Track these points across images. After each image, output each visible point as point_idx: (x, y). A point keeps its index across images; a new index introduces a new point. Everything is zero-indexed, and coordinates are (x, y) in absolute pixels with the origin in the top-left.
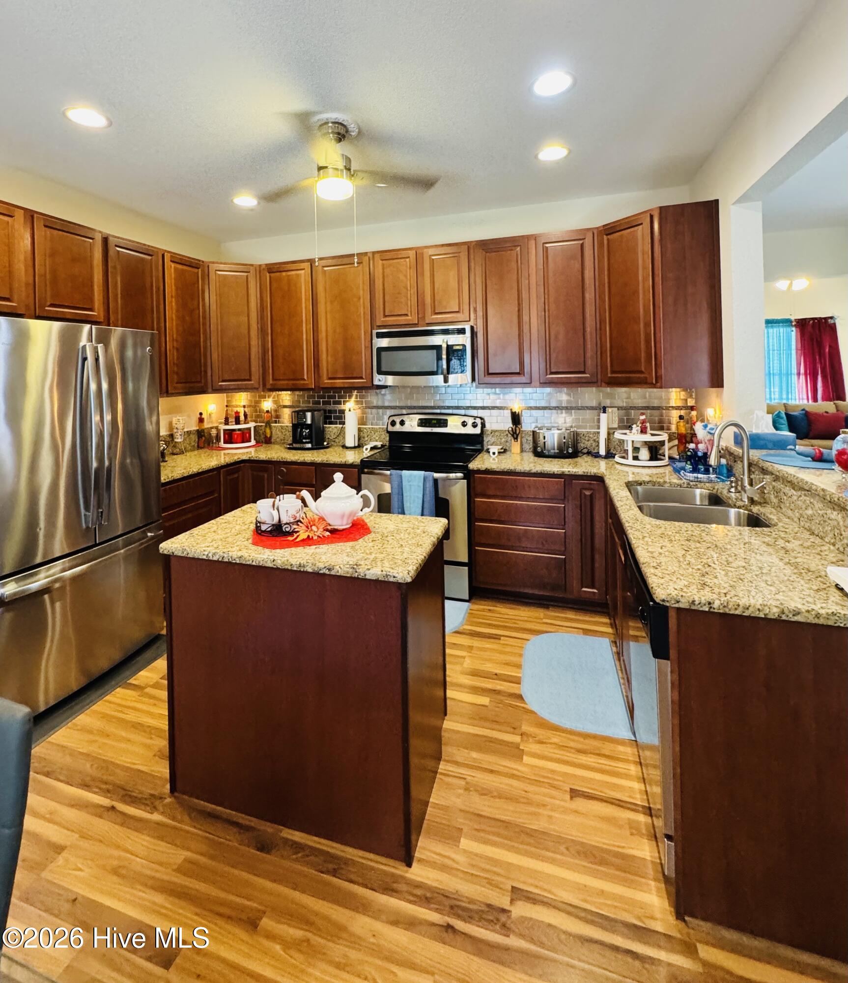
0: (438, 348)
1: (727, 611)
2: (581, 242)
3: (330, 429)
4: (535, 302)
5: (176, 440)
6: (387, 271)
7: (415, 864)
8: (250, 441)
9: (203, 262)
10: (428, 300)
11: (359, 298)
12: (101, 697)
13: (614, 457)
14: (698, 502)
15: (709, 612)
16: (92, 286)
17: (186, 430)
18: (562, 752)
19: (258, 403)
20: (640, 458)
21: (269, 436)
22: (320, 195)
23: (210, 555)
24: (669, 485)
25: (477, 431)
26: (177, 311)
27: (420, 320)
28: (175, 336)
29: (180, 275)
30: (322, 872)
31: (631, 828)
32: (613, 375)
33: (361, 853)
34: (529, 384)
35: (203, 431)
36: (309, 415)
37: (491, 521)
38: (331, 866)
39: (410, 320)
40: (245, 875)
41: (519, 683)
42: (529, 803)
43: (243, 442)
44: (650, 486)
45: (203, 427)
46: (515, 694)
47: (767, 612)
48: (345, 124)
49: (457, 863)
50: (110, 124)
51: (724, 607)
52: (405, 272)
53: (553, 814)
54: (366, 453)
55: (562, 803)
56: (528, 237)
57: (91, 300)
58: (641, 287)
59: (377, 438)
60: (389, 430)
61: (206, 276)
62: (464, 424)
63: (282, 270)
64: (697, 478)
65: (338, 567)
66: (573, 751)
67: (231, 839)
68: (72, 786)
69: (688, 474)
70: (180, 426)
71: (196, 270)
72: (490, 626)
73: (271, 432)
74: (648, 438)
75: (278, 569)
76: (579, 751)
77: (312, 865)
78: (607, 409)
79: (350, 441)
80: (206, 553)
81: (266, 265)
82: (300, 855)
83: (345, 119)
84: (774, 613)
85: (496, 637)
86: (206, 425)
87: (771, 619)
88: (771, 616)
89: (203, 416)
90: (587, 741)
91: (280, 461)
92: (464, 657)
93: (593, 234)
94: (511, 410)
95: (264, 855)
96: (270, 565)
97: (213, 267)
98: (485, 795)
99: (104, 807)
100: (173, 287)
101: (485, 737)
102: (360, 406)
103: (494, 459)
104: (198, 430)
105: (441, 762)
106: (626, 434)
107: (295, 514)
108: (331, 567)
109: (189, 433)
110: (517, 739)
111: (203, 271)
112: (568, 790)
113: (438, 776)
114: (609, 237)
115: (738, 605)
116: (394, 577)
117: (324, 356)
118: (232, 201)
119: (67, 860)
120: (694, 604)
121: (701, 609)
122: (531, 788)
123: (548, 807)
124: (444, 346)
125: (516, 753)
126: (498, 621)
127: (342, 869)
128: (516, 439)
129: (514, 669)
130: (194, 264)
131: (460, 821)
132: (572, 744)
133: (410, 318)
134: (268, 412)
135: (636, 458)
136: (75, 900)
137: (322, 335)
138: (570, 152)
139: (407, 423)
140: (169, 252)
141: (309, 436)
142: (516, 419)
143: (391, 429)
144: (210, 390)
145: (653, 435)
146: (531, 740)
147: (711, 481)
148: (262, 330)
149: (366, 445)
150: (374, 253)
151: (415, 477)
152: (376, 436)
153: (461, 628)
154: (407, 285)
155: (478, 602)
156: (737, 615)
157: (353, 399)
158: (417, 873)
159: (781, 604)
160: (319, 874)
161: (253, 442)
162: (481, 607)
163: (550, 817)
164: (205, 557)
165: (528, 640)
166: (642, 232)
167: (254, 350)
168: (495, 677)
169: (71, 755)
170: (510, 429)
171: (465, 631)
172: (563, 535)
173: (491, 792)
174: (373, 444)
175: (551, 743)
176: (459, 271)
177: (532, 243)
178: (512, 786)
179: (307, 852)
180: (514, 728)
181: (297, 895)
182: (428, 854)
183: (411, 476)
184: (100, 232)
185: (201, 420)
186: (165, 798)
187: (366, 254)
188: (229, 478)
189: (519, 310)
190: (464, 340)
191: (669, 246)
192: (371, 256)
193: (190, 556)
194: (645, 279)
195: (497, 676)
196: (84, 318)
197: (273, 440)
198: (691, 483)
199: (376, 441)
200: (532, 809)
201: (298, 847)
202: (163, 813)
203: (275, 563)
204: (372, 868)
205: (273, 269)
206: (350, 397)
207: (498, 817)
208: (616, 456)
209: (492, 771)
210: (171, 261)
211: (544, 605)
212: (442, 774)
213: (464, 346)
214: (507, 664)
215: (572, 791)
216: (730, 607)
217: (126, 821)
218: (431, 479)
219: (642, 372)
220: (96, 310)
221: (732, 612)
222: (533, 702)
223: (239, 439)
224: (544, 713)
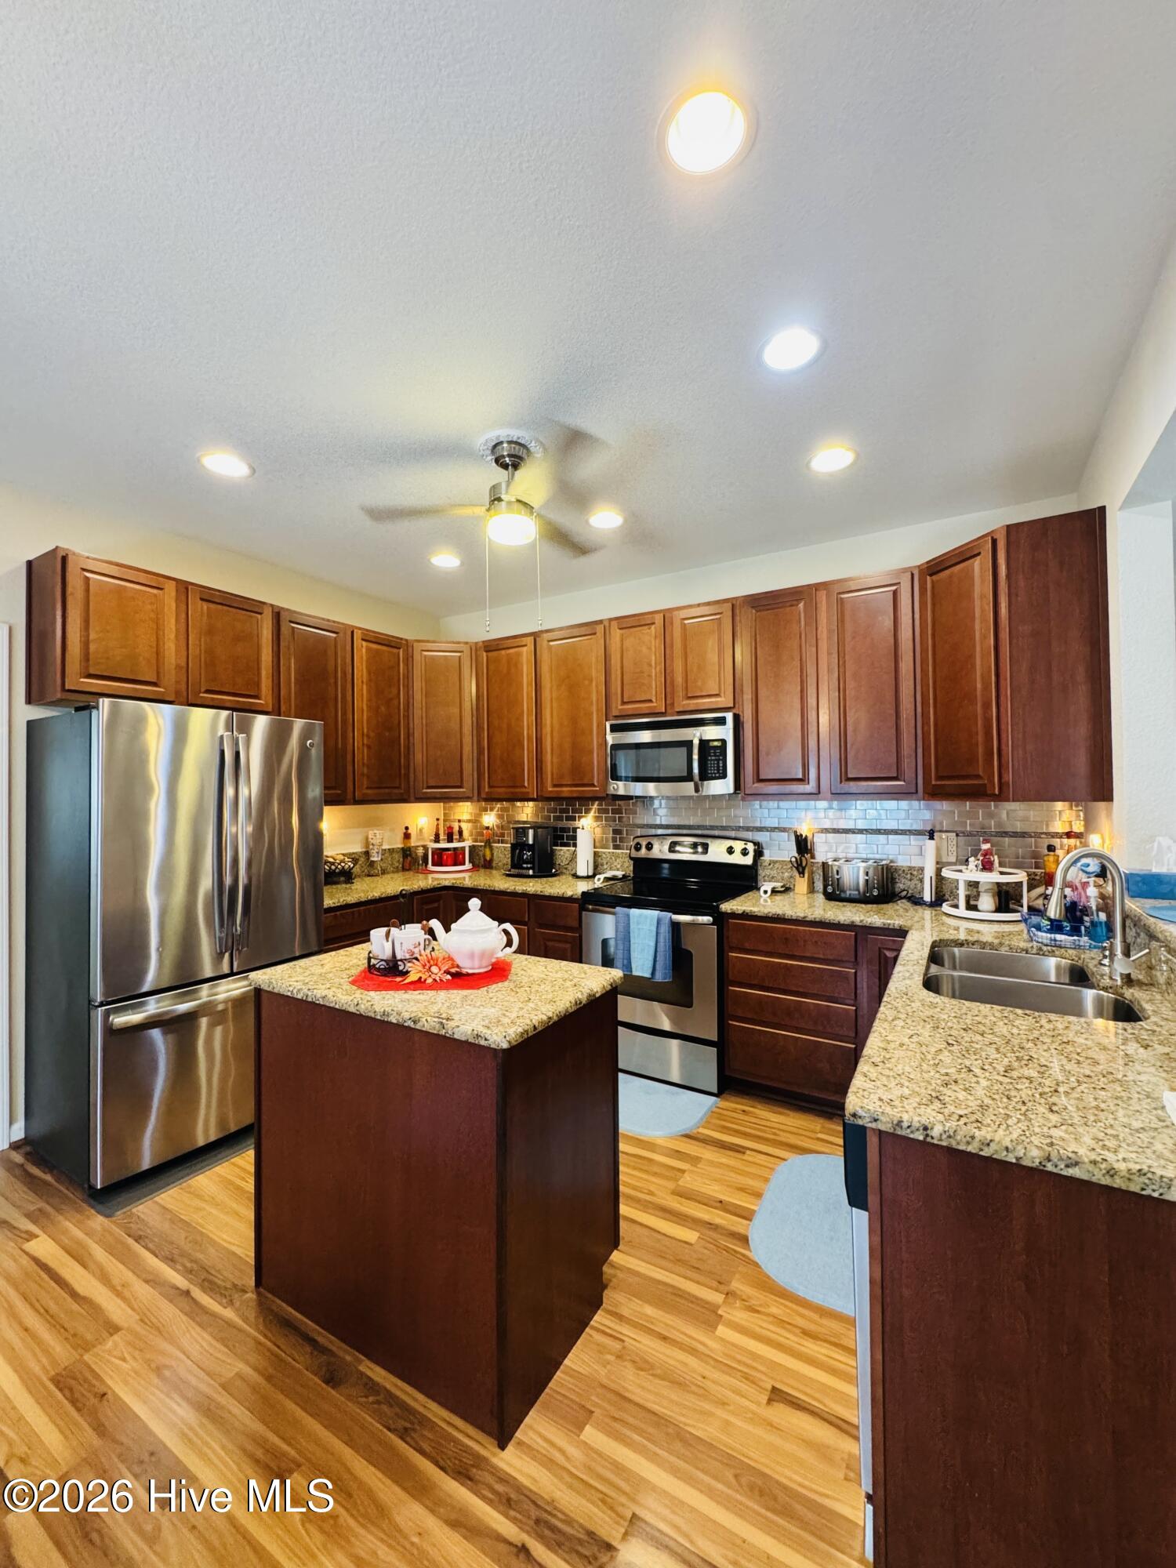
0: (688, 744)
1: (954, 1145)
2: (894, 588)
3: (562, 853)
4: (826, 678)
5: (372, 859)
6: (628, 643)
7: (510, 1447)
8: (464, 864)
9: (406, 640)
10: (679, 679)
11: (591, 681)
12: (226, 1158)
13: (941, 905)
14: (1053, 979)
15: (924, 1143)
16: (259, 669)
17: (386, 846)
18: (778, 1330)
19: (480, 815)
20: (980, 907)
21: (488, 859)
22: (491, 537)
23: (295, 991)
24: (1007, 949)
25: (748, 860)
26: (369, 700)
27: (668, 707)
28: (365, 730)
29: (373, 657)
30: (389, 1429)
31: (848, 1467)
32: (938, 783)
33: (444, 1413)
34: (817, 794)
35: (409, 849)
36: (531, 832)
37: (751, 987)
38: (402, 1424)
39: (655, 707)
40: (300, 1413)
41: (751, 1220)
42: (705, 1395)
43: (455, 864)
44: (976, 949)
45: (408, 845)
46: (739, 1234)
47: (1021, 1154)
48: (523, 442)
49: (567, 1458)
50: (254, 471)
51: (950, 1137)
52: (648, 642)
53: (732, 1419)
54: (598, 882)
55: (753, 1407)
56: (817, 587)
57: (258, 684)
58: (978, 649)
59: (619, 866)
60: (632, 856)
61: (409, 659)
62: (730, 851)
63: (501, 647)
64: (1055, 940)
65: (424, 1020)
66: (798, 1331)
67: (299, 1360)
68: (157, 1257)
69: (1044, 934)
70: (376, 841)
71: (395, 651)
72: (737, 1133)
73: (492, 855)
74: (994, 877)
75: (361, 1015)
76: (806, 1333)
77: (380, 1416)
78: (935, 834)
79: (583, 869)
80: (291, 989)
81: (483, 642)
82: (371, 1399)
83: (520, 435)
84: (1032, 1156)
85: (739, 1150)
86: (413, 842)
87: (1024, 1167)
88: (1026, 1162)
89: (409, 831)
90: (825, 1321)
91: (487, 890)
92: (683, 1171)
93: (912, 575)
94: (795, 832)
95: (330, 1389)
96: (352, 1009)
97: (418, 647)
98: (642, 1370)
99: (178, 1288)
100: (365, 670)
101: (673, 1287)
102: (599, 823)
103: (766, 901)
104: (403, 848)
105: (599, 1312)
106: (961, 871)
107: (412, 948)
108: (417, 1018)
109: (391, 851)
110: (716, 1298)
111: (406, 652)
112: (769, 1387)
113: (587, 1330)
114: (934, 577)
115: (973, 1137)
116: (486, 1040)
117: (548, 757)
118: (429, 560)
119: (116, 1345)
120: (901, 1127)
121: (912, 1136)
122: (716, 1375)
123: (731, 1408)
124: (696, 742)
125: (709, 1316)
126: (755, 1129)
127: (414, 1430)
128: (802, 873)
129: (752, 1199)
130: (392, 643)
131: (594, 1400)
132: (800, 1322)
133: (655, 704)
134: (487, 828)
135: (971, 907)
136: (104, 1394)
137: (547, 730)
138: (858, 456)
139: (656, 847)
140: (360, 629)
141: (531, 861)
142: (803, 845)
143: (634, 854)
144: (412, 798)
145: (1002, 873)
146: (738, 1304)
147: (1078, 947)
148: (478, 727)
149: (600, 874)
150: (610, 620)
151: (646, 917)
152: (617, 863)
153: (695, 1131)
154: (651, 661)
155: (733, 1098)
156: (970, 1154)
157: (592, 814)
158: (510, 1460)
159: (1052, 1144)
160: (385, 1430)
161: (468, 866)
162: (732, 1105)
163: (728, 1423)
164: (289, 994)
165: (784, 1160)
166: (979, 567)
167: (467, 749)
168: (719, 1205)
169: (172, 1221)
170: (794, 859)
171: (699, 1136)
172: (853, 1014)
173: (652, 1367)
174: (609, 874)
175: (768, 1315)
176: (720, 639)
177: (822, 596)
178: (686, 1364)
179: (380, 1398)
180: (720, 1283)
181: (347, 1453)
182: (535, 1437)
183: (640, 915)
184: (272, 605)
185: (407, 836)
186: (246, 1292)
187: (601, 622)
188: (426, 907)
189: (802, 691)
190: (724, 733)
191: (1022, 584)
192: (607, 624)
193: (276, 991)
194: (984, 637)
195: (722, 1205)
196: (248, 708)
197: (494, 865)
198: (1045, 948)
199: (618, 870)
200: (707, 1406)
201: (372, 1387)
202: (237, 1310)
203: (358, 1008)
204: (456, 1441)
205: (492, 647)
206: (588, 811)
207: (649, 1405)
208: (944, 905)
209: (665, 1338)
210: (363, 640)
211: (827, 1112)
212: (593, 1328)
213: (724, 742)
214: (742, 1189)
215: (774, 1389)
216: (959, 1138)
217: (196, 1311)
218: (667, 921)
219: (978, 777)
220: (263, 698)
221: (962, 1147)
222: (759, 1251)
223: (450, 861)
224: (773, 1267)
